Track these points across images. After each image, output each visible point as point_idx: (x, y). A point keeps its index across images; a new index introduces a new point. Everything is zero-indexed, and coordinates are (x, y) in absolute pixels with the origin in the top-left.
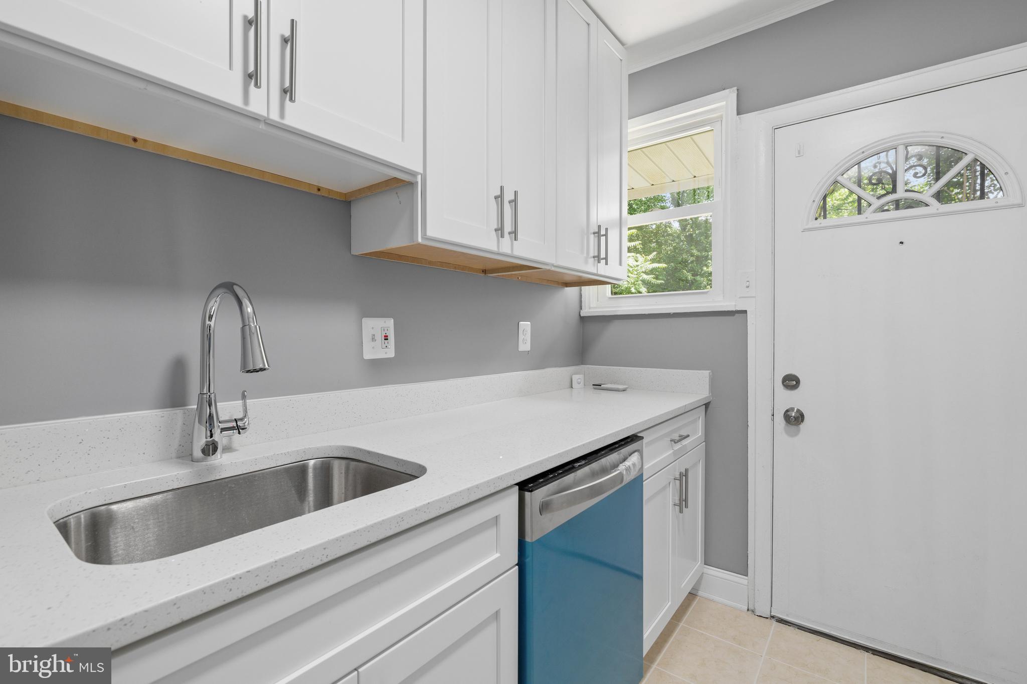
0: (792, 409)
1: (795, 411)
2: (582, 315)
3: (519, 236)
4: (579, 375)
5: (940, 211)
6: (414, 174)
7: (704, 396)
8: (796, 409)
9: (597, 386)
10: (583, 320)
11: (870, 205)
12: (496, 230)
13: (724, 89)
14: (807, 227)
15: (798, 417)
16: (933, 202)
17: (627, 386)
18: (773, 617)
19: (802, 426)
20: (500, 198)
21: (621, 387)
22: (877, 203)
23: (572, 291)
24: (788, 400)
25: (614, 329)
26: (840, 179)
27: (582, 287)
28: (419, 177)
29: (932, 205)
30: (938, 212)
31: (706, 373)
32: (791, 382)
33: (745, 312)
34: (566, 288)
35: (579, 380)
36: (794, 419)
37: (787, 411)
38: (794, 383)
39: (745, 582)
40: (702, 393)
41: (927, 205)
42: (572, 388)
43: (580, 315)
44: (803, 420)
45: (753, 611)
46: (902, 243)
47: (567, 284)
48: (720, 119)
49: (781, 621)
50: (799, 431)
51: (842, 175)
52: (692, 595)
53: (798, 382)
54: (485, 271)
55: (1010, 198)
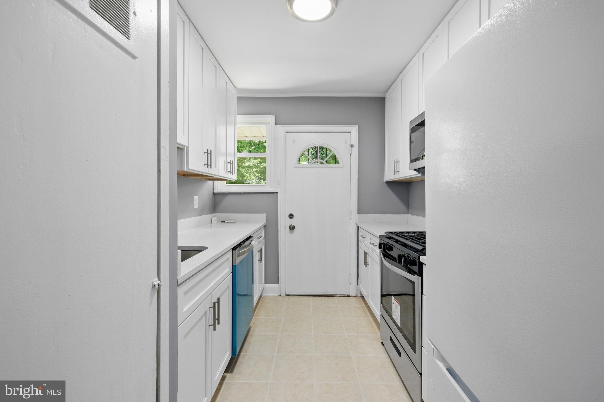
0: (291, 225)
2: (214, 192)
3: (212, 167)
4: (215, 217)
6: (184, 146)
7: (265, 223)
8: (293, 225)
9: (223, 222)
10: (214, 194)
12: (205, 165)
13: (271, 114)
14: (295, 166)
16: (325, 163)
17: (235, 221)
18: (286, 295)
19: (294, 230)
20: (207, 152)
21: (234, 221)
22: (313, 161)
23: (210, 182)
24: (290, 222)
25: (229, 198)
26: (304, 152)
27: (214, 181)
28: (185, 147)
30: (327, 166)
31: (265, 214)
32: (291, 216)
33: (277, 193)
34: (209, 181)
35: (215, 220)
36: (292, 228)
37: (290, 226)
38: (292, 216)
39: (278, 286)
40: (264, 222)
41: (324, 164)
42: (212, 223)
43: (213, 192)
44: (294, 228)
45: (280, 295)
46: (319, 174)
47: (210, 179)
48: (269, 123)
49: (289, 295)
50: (293, 232)
52: (261, 296)
54: (184, 175)
55: (341, 165)
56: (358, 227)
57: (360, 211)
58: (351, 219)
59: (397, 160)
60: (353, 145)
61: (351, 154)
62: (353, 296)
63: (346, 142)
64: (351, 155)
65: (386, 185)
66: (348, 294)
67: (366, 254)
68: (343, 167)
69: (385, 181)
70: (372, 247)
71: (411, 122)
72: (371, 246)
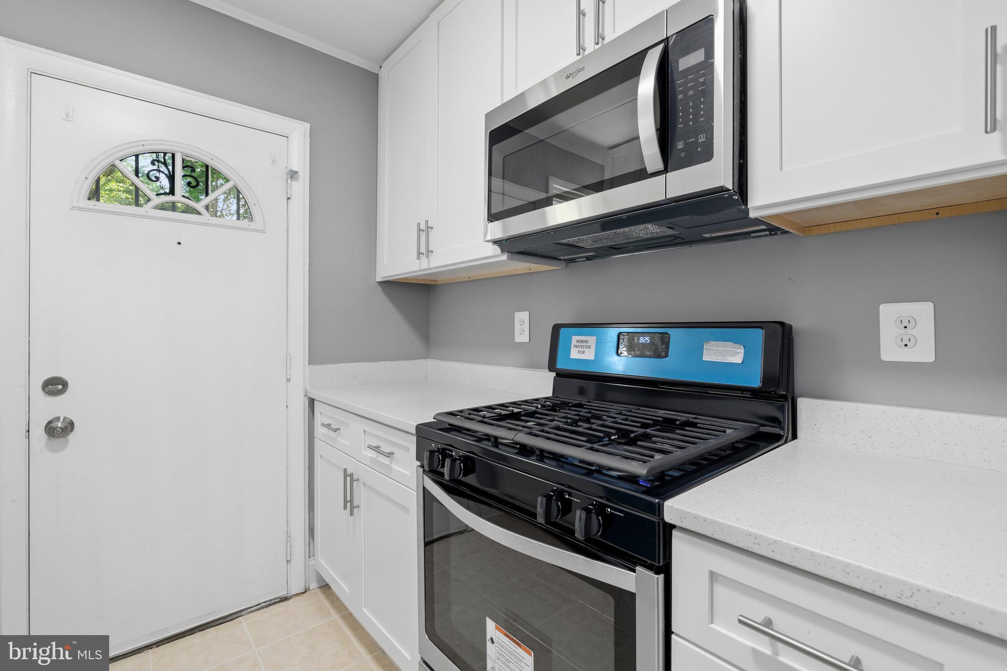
0: (57, 419)
1: (61, 420)
5: (210, 222)
8: (62, 418)
11: (149, 200)
14: (77, 205)
15: (66, 427)
16: (203, 211)
19: (72, 437)
22: (157, 200)
24: (52, 408)
26: (118, 163)
29: (204, 215)
30: (208, 222)
32: (55, 386)
36: (59, 431)
37: (50, 422)
38: (60, 387)
41: (199, 214)
44: (72, 430)
46: (179, 243)
50: (67, 444)
51: (121, 161)
53: (65, 384)
55: (257, 224)
56: (312, 402)
57: (315, 358)
58: (288, 380)
59: (427, 222)
60: (297, 172)
61: (289, 198)
62: (298, 595)
63: (273, 161)
64: (290, 201)
65: (379, 289)
66: (283, 593)
67: (349, 478)
68: (263, 232)
69: (379, 279)
70: (371, 457)
71: (488, 116)
72: (372, 454)
